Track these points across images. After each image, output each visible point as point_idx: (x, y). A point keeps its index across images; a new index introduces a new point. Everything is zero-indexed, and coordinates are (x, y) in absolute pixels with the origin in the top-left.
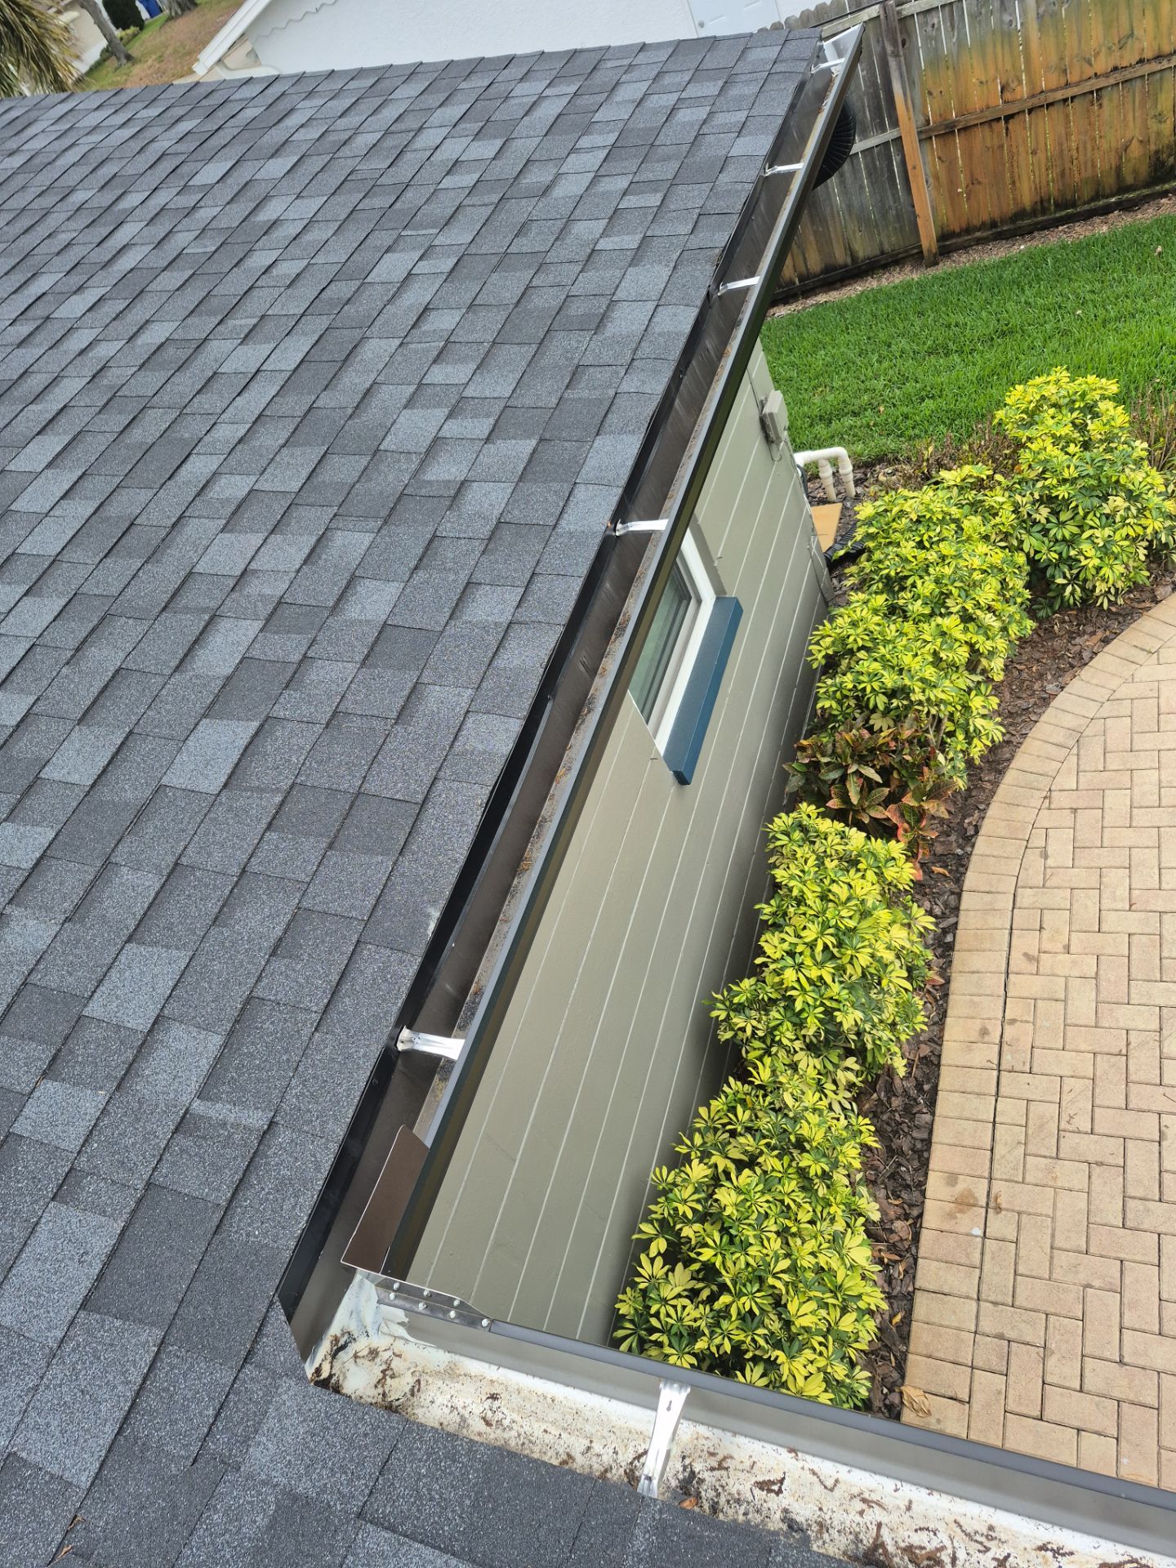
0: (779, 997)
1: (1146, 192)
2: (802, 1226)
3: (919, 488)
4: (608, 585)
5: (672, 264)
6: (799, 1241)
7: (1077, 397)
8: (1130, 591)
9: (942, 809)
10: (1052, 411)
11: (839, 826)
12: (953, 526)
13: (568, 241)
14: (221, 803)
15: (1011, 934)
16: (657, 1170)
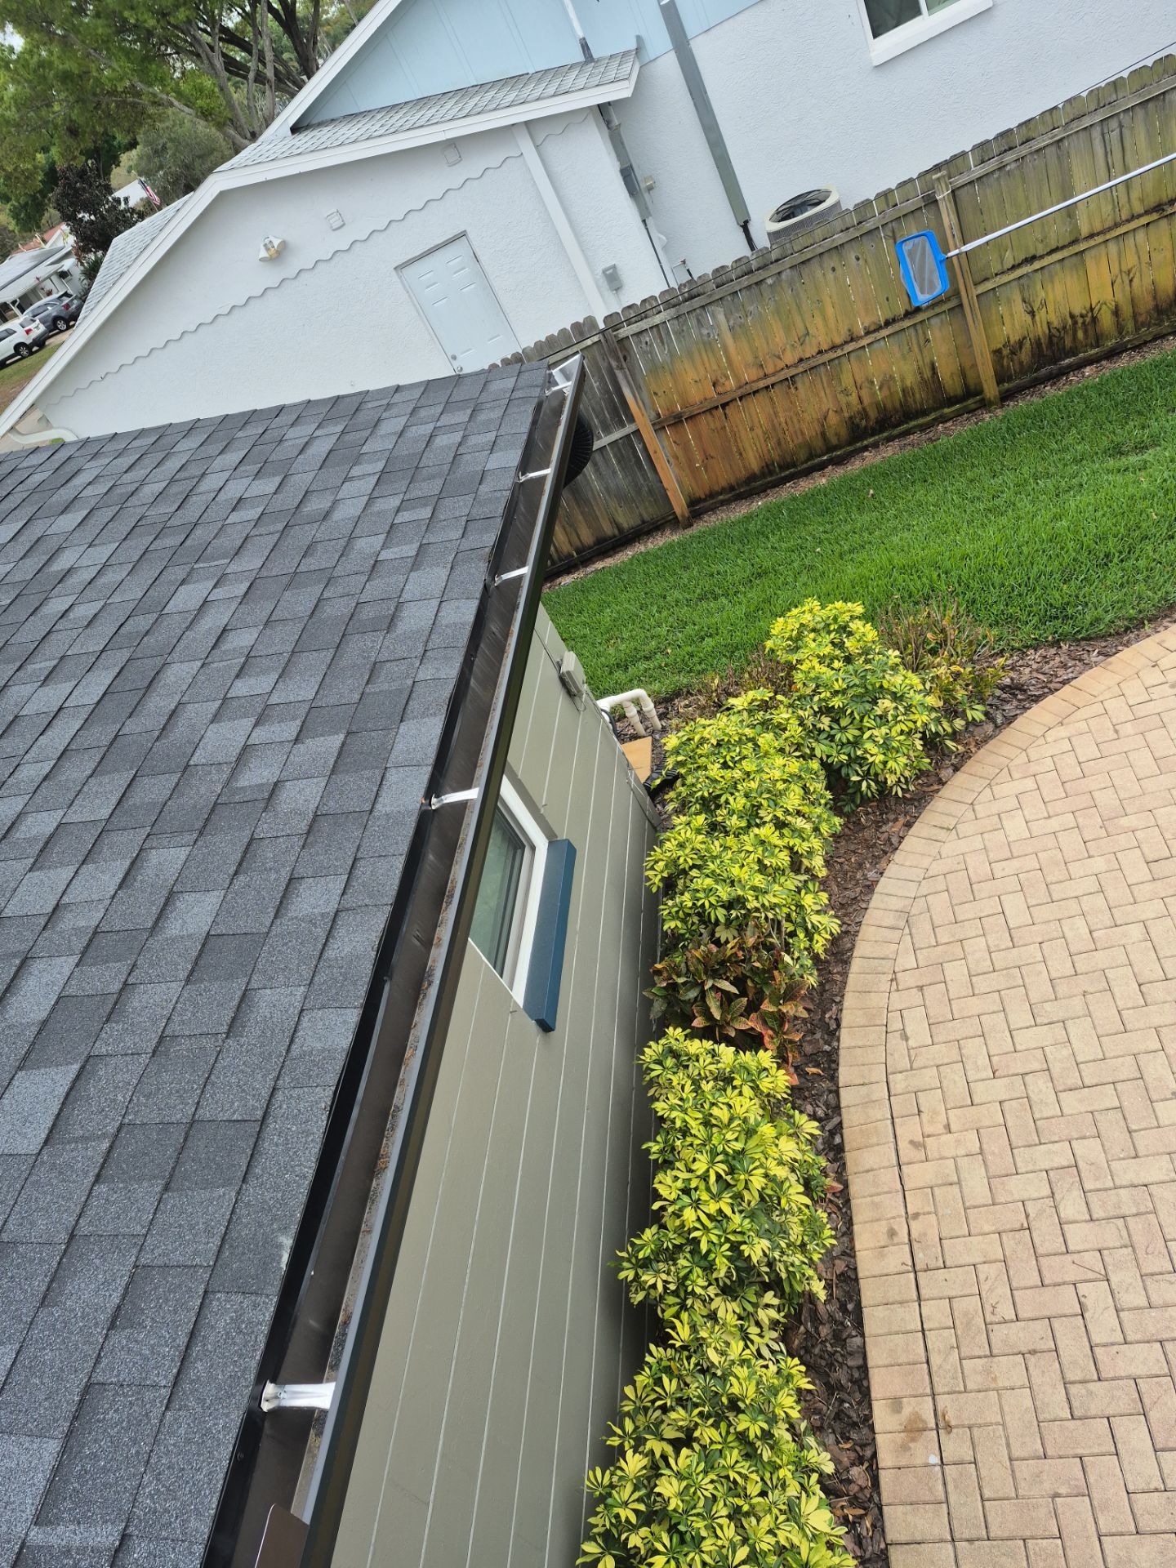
0: (684, 1241)
1: (849, 448)
2: (754, 1501)
3: (713, 715)
4: (431, 857)
5: (449, 566)
6: (753, 1520)
7: (830, 621)
8: (918, 778)
9: (800, 1009)
10: (812, 635)
11: (708, 1044)
12: (750, 744)
13: (352, 556)
14: (43, 1163)
15: (893, 1123)
16: (591, 1473)
